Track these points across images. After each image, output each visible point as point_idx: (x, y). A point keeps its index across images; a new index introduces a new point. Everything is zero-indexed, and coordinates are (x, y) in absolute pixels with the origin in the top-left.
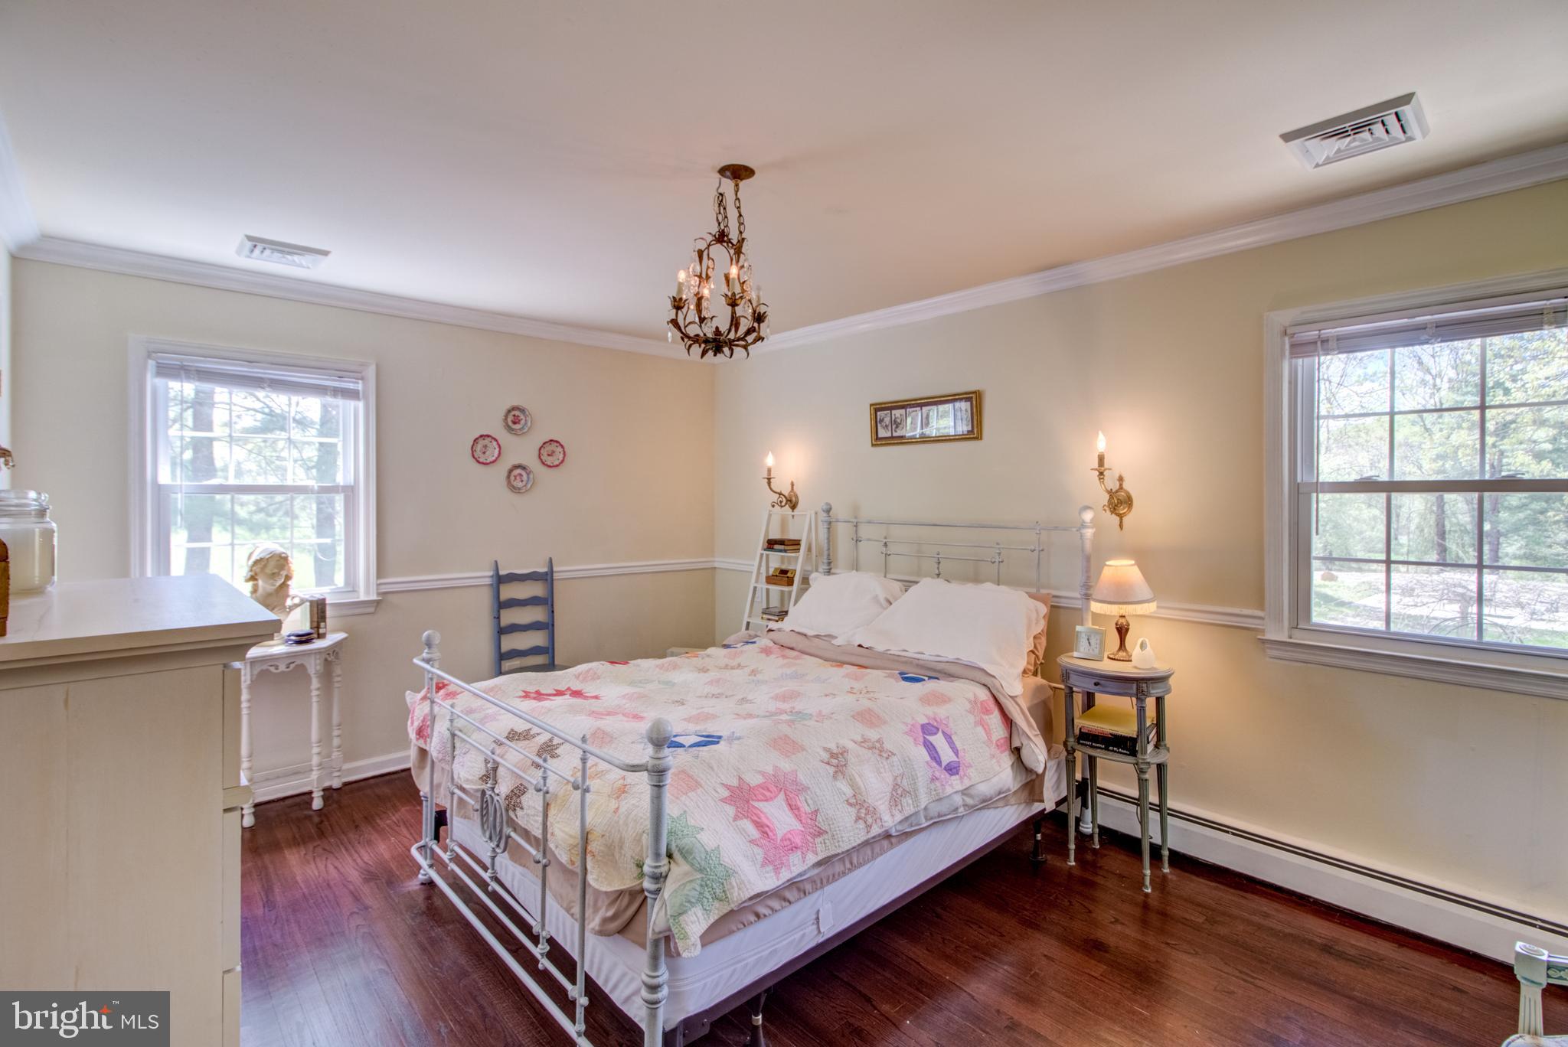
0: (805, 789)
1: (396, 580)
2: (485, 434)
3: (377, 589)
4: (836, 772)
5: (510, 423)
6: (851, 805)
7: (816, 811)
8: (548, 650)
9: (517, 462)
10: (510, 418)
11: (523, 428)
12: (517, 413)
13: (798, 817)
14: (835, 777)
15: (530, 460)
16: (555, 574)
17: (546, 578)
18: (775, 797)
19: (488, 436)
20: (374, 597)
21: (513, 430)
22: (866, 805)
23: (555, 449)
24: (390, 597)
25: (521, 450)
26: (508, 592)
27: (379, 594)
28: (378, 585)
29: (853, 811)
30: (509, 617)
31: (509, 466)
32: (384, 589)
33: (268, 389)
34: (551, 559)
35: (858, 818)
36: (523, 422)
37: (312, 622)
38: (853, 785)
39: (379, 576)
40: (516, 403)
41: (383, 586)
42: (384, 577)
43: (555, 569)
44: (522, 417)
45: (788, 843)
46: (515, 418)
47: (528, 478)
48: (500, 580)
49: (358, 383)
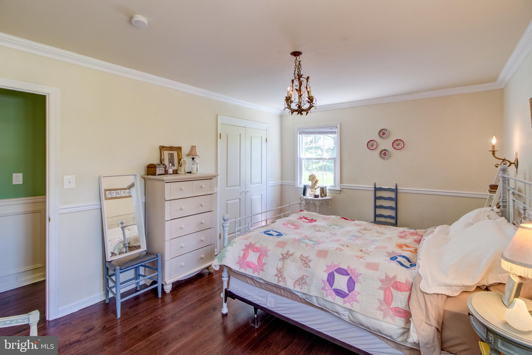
0: (267, 256)
1: (345, 185)
2: (372, 140)
3: (340, 187)
4: (282, 258)
5: (381, 135)
6: (277, 270)
7: (265, 264)
8: (396, 218)
9: (383, 149)
10: (381, 133)
11: (386, 136)
12: (384, 131)
13: (258, 261)
14: (280, 260)
15: (390, 148)
16: (398, 190)
17: (396, 191)
18: (256, 252)
19: (373, 140)
20: (339, 189)
21: (382, 137)
22: (282, 274)
23: (400, 143)
24: (344, 190)
25: (386, 144)
26: (379, 194)
27: (340, 188)
28: (340, 186)
29: (277, 272)
30: (379, 203)
31: (380, 150)
32: (342, 187)
33: (317, 134)
34: (396, 184)
35: (276, 275)
36: (386, 134)
37: (320, 193)
38: (283, 266)
39: (341, 183)
40: (383, 128)
41: (342, 186)
42: (342, 184)
43: (398, 188)
44: (386, 132)
45: (248, 264)
46: (383, 133)
47: (388, 154)
48: (376, 189)
49: (336, 129)
